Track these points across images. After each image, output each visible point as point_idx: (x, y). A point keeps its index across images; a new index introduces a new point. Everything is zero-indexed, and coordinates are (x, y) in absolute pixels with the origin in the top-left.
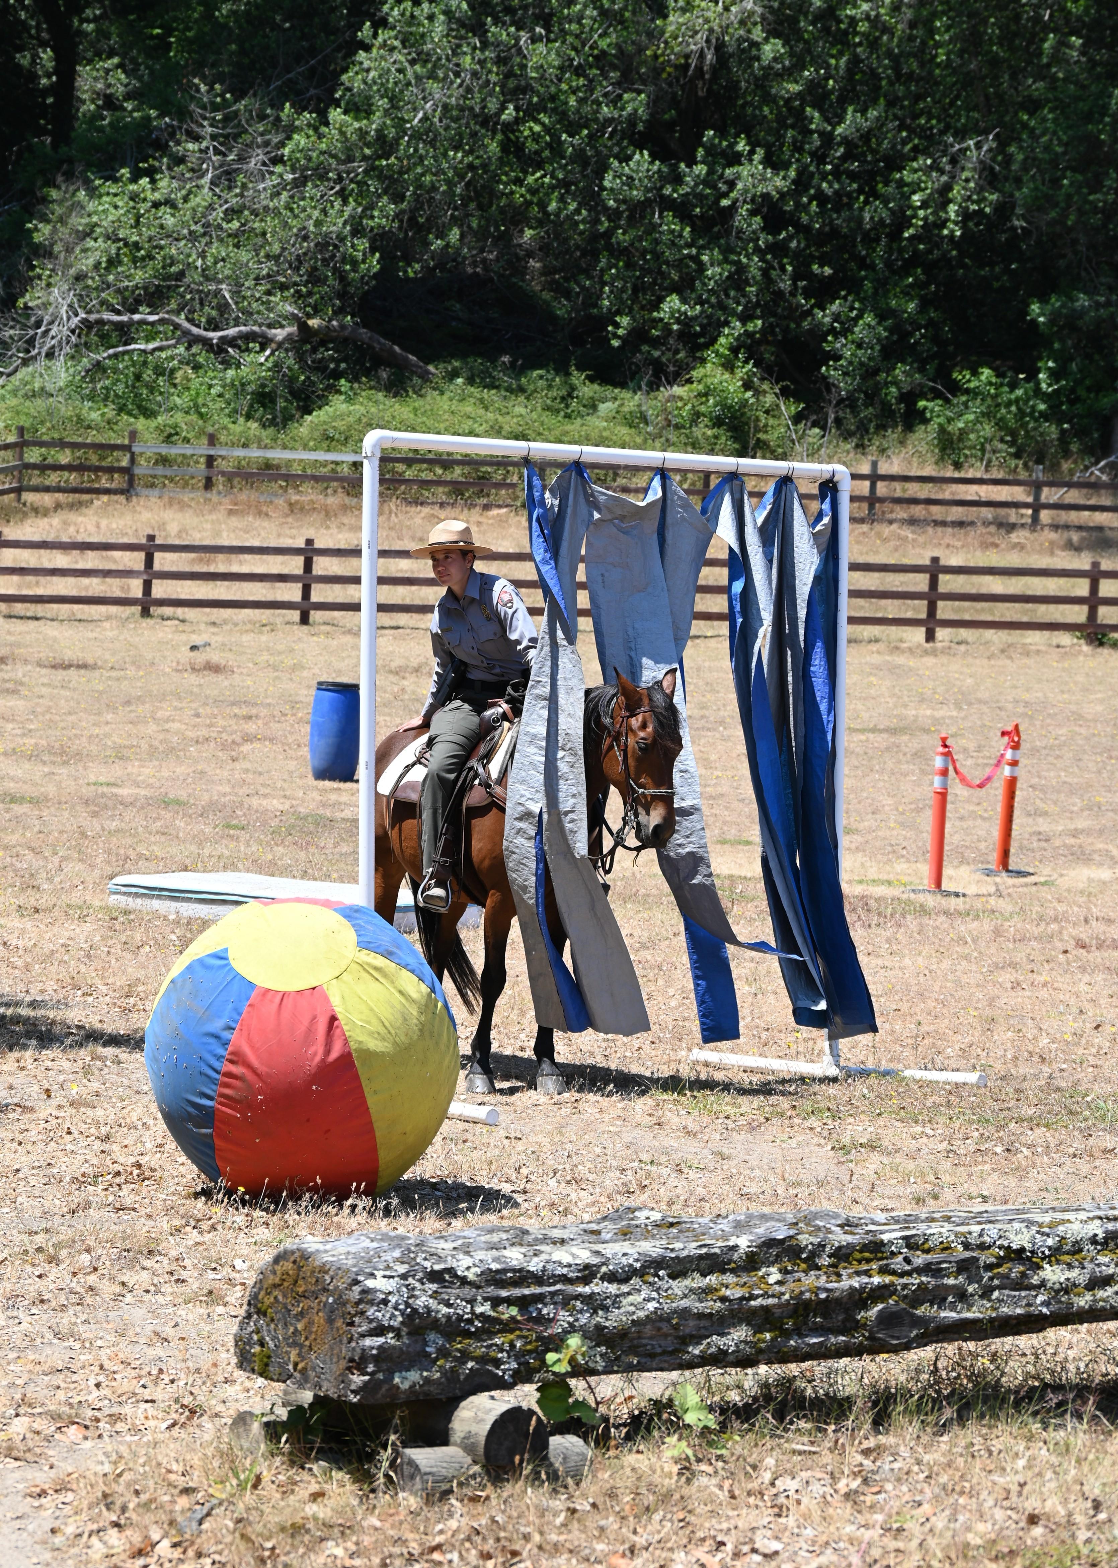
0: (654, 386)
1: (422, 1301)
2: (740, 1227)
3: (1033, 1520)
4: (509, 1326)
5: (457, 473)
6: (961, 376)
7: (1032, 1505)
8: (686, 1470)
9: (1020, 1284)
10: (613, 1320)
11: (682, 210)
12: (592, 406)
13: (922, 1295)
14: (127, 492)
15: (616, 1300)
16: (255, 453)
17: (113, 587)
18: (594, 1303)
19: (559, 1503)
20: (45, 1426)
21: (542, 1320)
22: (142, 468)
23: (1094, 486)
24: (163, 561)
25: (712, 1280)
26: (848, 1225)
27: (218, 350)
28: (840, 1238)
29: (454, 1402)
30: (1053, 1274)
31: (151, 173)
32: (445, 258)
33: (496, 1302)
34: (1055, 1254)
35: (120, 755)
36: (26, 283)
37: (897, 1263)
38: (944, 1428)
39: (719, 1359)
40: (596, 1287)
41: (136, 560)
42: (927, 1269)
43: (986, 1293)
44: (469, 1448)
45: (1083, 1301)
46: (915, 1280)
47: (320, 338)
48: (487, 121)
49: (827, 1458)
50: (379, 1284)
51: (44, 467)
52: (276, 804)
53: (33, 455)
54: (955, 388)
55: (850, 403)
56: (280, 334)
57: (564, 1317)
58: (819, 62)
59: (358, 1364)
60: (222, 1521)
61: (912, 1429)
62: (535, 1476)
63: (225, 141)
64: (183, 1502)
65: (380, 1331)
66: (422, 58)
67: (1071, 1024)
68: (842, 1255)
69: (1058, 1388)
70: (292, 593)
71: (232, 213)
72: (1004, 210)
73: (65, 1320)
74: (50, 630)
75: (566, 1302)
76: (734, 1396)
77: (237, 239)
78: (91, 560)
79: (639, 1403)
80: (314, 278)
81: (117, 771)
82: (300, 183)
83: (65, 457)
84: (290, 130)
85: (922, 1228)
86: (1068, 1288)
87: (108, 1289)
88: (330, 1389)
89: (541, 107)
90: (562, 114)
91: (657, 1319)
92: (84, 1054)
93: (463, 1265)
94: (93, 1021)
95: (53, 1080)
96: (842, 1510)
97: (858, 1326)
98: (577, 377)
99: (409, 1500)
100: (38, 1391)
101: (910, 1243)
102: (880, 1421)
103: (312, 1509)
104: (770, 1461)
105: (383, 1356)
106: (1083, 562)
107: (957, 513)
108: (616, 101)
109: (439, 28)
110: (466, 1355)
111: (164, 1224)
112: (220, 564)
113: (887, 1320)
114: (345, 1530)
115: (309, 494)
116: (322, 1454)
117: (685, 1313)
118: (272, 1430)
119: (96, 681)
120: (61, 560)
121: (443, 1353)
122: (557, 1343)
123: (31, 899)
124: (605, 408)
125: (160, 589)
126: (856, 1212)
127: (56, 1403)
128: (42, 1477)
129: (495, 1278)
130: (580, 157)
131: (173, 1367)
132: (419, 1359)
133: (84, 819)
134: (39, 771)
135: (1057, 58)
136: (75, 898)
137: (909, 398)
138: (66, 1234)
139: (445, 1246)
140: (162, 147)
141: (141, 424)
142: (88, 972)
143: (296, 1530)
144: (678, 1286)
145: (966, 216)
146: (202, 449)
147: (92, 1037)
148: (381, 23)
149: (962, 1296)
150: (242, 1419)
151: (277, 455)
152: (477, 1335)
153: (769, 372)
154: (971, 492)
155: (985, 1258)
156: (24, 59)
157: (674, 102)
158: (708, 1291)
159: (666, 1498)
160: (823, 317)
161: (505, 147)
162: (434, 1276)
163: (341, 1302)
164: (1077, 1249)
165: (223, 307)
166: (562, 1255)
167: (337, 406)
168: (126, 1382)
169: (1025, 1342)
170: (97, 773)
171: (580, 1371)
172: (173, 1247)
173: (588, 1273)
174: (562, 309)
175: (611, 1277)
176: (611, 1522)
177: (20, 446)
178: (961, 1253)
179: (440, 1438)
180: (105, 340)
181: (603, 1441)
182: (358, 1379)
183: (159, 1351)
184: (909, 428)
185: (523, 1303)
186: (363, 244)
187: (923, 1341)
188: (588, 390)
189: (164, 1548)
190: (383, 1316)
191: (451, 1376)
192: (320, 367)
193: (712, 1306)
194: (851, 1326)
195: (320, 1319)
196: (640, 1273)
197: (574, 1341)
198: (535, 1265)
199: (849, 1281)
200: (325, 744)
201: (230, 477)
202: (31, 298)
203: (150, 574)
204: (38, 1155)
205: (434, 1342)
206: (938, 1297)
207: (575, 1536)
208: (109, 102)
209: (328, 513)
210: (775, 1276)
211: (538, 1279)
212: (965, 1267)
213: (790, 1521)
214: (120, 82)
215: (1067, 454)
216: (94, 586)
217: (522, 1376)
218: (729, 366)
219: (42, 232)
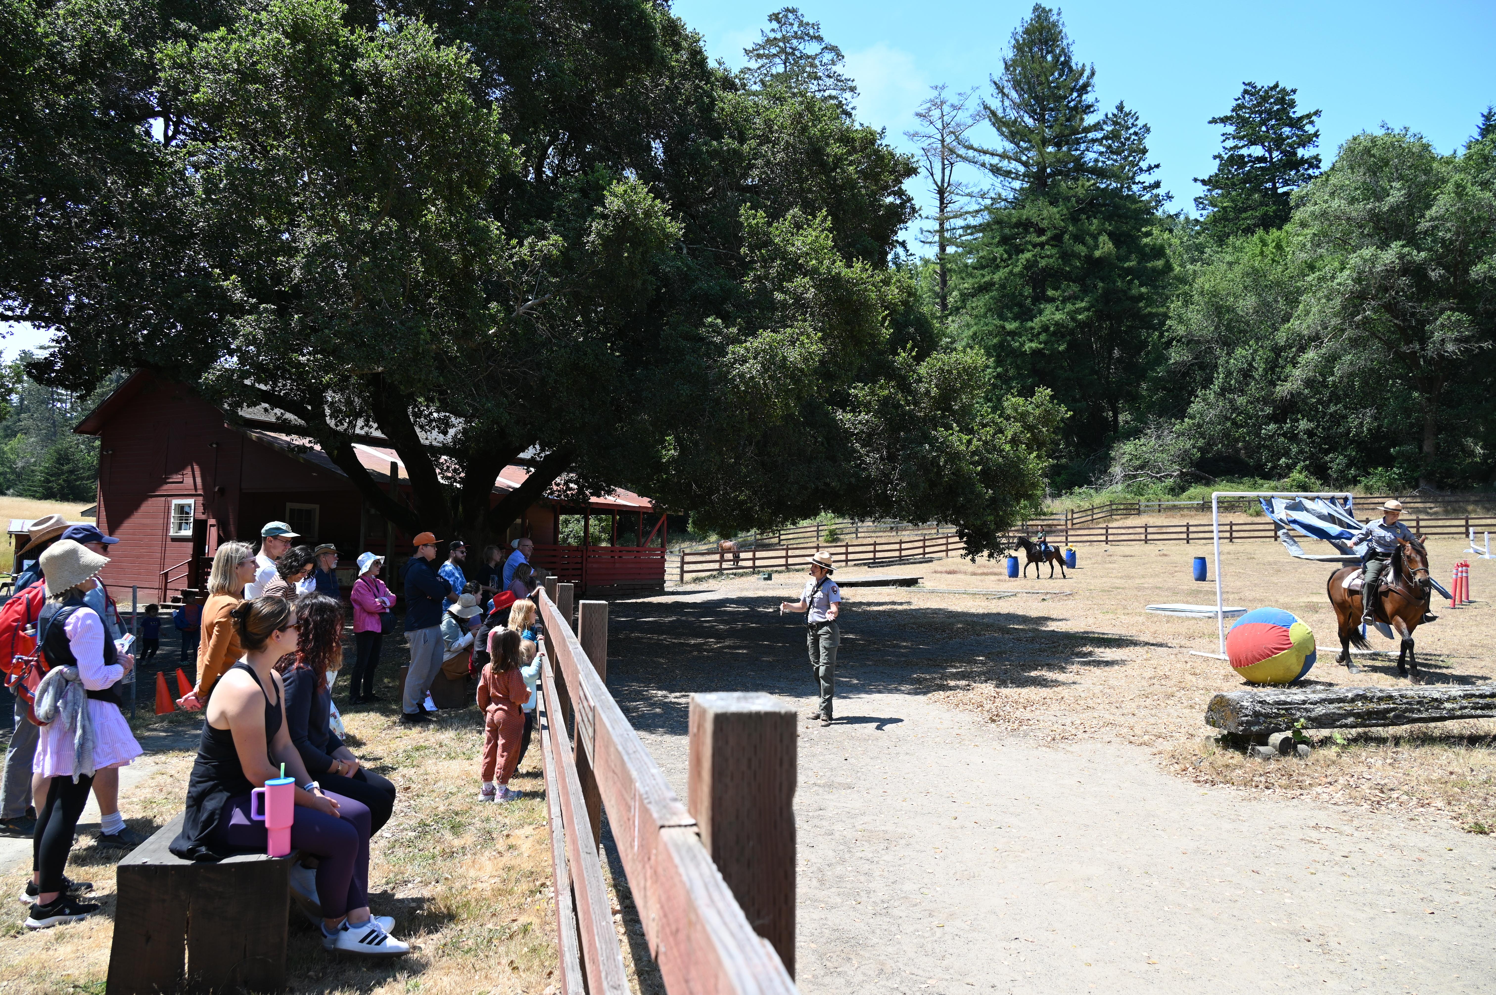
0: (1279, 479)
1: (1257, 708)
2: (1348, 691)
3: (1451, 773)
4: (1283, 716)
5: (1226, 504)
6: (1371, 470)
7: (1450, 769)
8: (1339, 755)
9: (1438, 708)
10: (1313, 715)
11: (1284, 435)
12: (1262, 486)
13: (1406, 710)
14: (1139, 514)
15: (1313, 710)
16: (1171, 503)
17: (1137, 537)
18: (1307, 710)
19: (1302, 762)
20: (1154, 738)
21: (1292, 714)
22: (1142, 508)
23: (1415, 497)
24: (1149, 530)
25: (1341, 705)
26: (1381, 691)
27: (1159, 479)
28: (1379, 694)
29: (1269, 735)
30: (1448, 705)
31: (1139, 438)
32: (1219, 452)
33: (1278, 709)
34: (1448, 700)
35: (1143, 577)
36: (1110, 467)
37: (1398, 701)
38: (1417, 747)
39: (1346, 726)
40: (1307, 706)
41: (1143, 530)
42: (1407, 703)
43: (1427, 710)
44: (1274, 746)
45: (1459, 713)
46: (1404, 706)
47: (1186, 474)
48: (1227, 419)
49: (1382, 754)
50: (1245, 704)
51: (1117, 510)
52: (1185, 587)
53: (1114, 507)
54: (1369, 474)
55: (1337, 480)
56: (1175, 474)
57: (1298, 714)
58: (1320, 393)
59: (1241, 724)
60: (1205, 764)
61: (1407, 747)
62: (1295, 755)
63: (1157, 429)
64: (1194, 758)
65: (1246, 716)
66: (1208, 404)
67: (1430, 639)
68: (1380, 699)
69: (1453, 737)
70: (1184, 536)
71: (1160, 446)
72: (1380, 427)
73: (1153, 712)
74: (1122, 548)
75: (1299, 709)
76: (1350, 736)
77: (1162, 452)
78: (1131, 531)
79: (1321, 737)
80: (1183, 460)
81: (1143, 580)
82: (1178, 437)
83: (1122, 507)
84: (1174, 425)
85: (1404, 692)
86: (1453, 709)
87: (1163, 705)
88: (1233, 730)
89: (1242, 413)
90: (1247, 414)
91: (1325, 715)
92: (1146, 648)
93: (1268, 699)
94: (1146, 640)
95: (1139, 654)
96: (1390, 768)
97: (1387, 718)
98: (1257, 479)
99: (1258, 760)
100: (1149, 729)
101: (1401, 696)
102: (1397, 744)
103: (1230, 761)
104: (1364, 754)
105: (1248, 722)
106: (1414, 517)
107: (1372, 506)
108: (1262, 410)
109: (1212, 396)
110: (1271, 723)
111: (1175, 689)
112: (1164, 530)
113: (1395, 716)
114: (1241, 767)
115: (1186, 512)
116: (1232, 747)
117: (1334, 713)
118: (1217, 740)
119: (1135, 559)
120: (1123, 531)
121: (1264, 722)
122: (1297, 720)
123: (1126, 611)
124: (1266, 486)
125: (1149, 537)
126: (1383, 687)
127: (1155, 732)
128: (1155, 750)
129: (1278, 703)
130: (1254, 425)
131: (1184, 724)
132: (1258, 723)
133: (1136, 592)
134: (1123, 581)
135: (1393, 385)
136: (1138, 610)
137: (1355, 477)
138: (1149, 691)
139: (1262, 695)
140: (1141, 432)
141: (1141, 498)
142: (1143, 627)
143: (1227, 766)
144: (1331, 706)
145: (1369, 430)
146: (1157, 503)
147: (1147, 644)
148: (1197, 396)
149: (1419, 711)
150: (1208, 738)
151: (1177, 503)
152: (1274, 718)
153: (1312, 474)
154: (1376, 500)
155: (1425, 700)
156: (1105, 414)
157: (1279, 408)
158: (1340, 708)
159: (1334, 762)
160: (1327, 459)
161: (1232, 424)
162: (1260, 702)
163: (1235, 708)
164: (1455, 698)
165: (1160, 468)
166: (1296, 697)
167: (1192, 490)
168: (1172, 727)
169: (1439, 724)
170: (1138, 581)
171: (1304, 728)
172: (1178, 694)
173: (1304, 702)
174: (1252, 462)
175: (1311, 703)
176: (1319, 768)
177: (1111, 505)
178: (1417, 699)
179: (1266, 744)
180: (1130, 479)
181: (1313, 746)
182: (1241, 728)
183: (1180, 720)
184: (1355, 485)
185: (1286, 709)
186: (1195, 450)
187: (1408, 723)
188: (1260, 482)
189: (1190, 769)
190: (1247, 712)
191: (1267, 728)
192: (1186, 481)
193: (1341, 712)
194: (1385, 718)
195: (1229, 712)
196: (1320, 702)
197: (1302, 720)
198: (1289, 700)
199: (1383, 706)
200: (1197, 572)
201: (1165, 509)
202: (1112, 470)
203: (1146, 533)
204: (1138, 672)
205: (1262, 719)
206: (1412, 711)
207: (1308, 771)
208: (1127, 422)
209: (1191, 516)
210: (1360, 704)
211: (1290, 703)
212: (1419, 703)
213: (1373, 770)
214: (1129, 418)
215: (1405, 489)
216: (1132, 537)
217: (1288, 728)
218: (1300, 472)
219: (1113, 454)
